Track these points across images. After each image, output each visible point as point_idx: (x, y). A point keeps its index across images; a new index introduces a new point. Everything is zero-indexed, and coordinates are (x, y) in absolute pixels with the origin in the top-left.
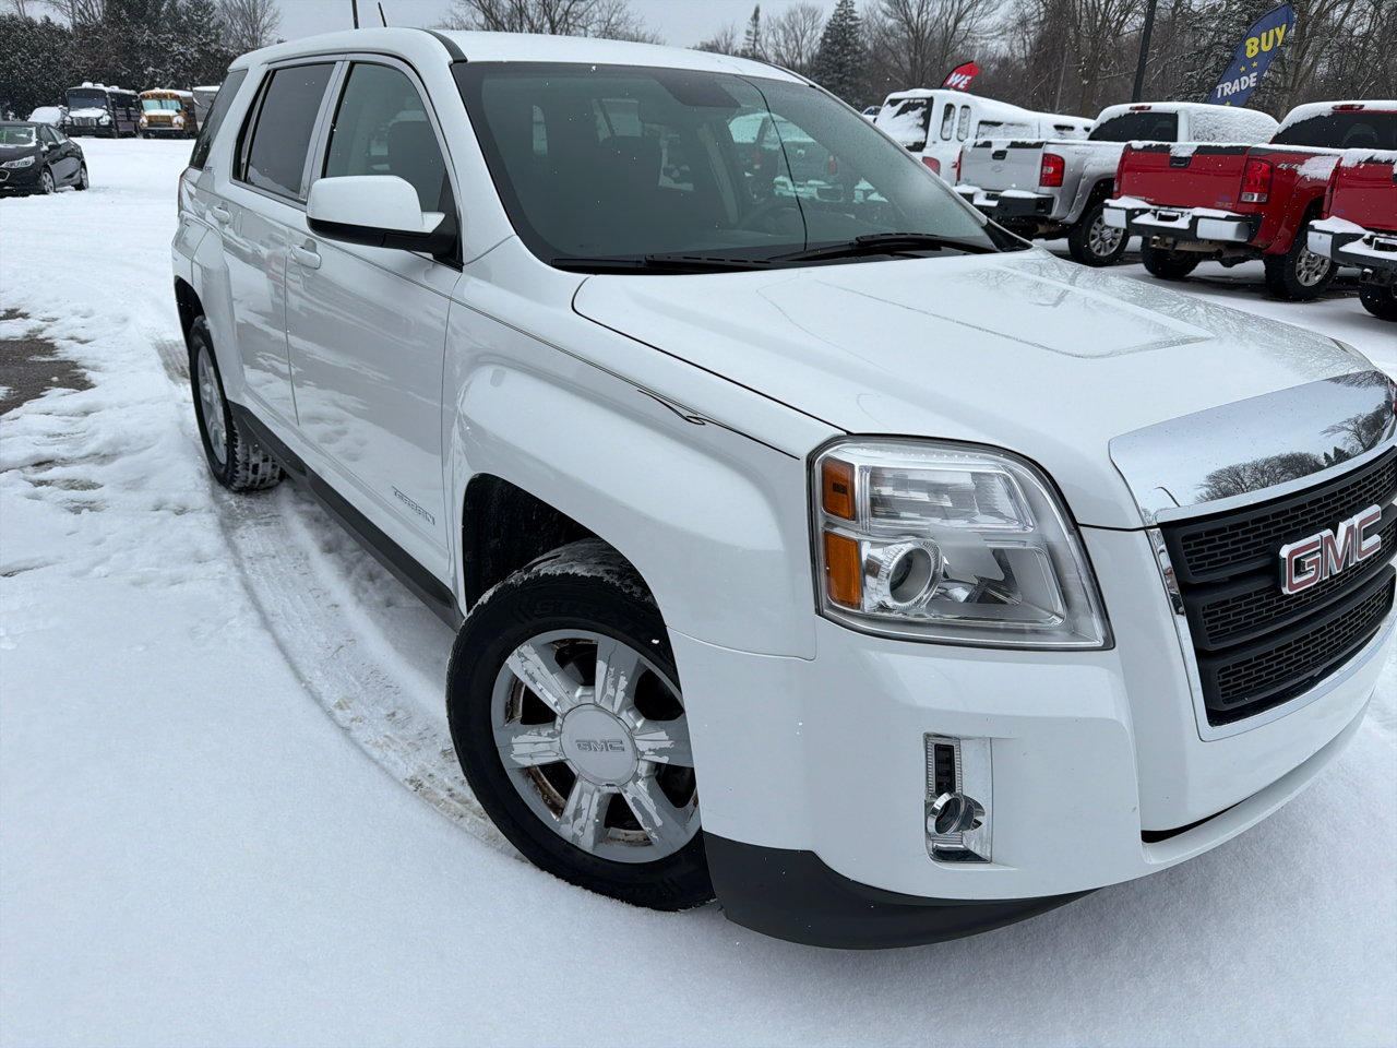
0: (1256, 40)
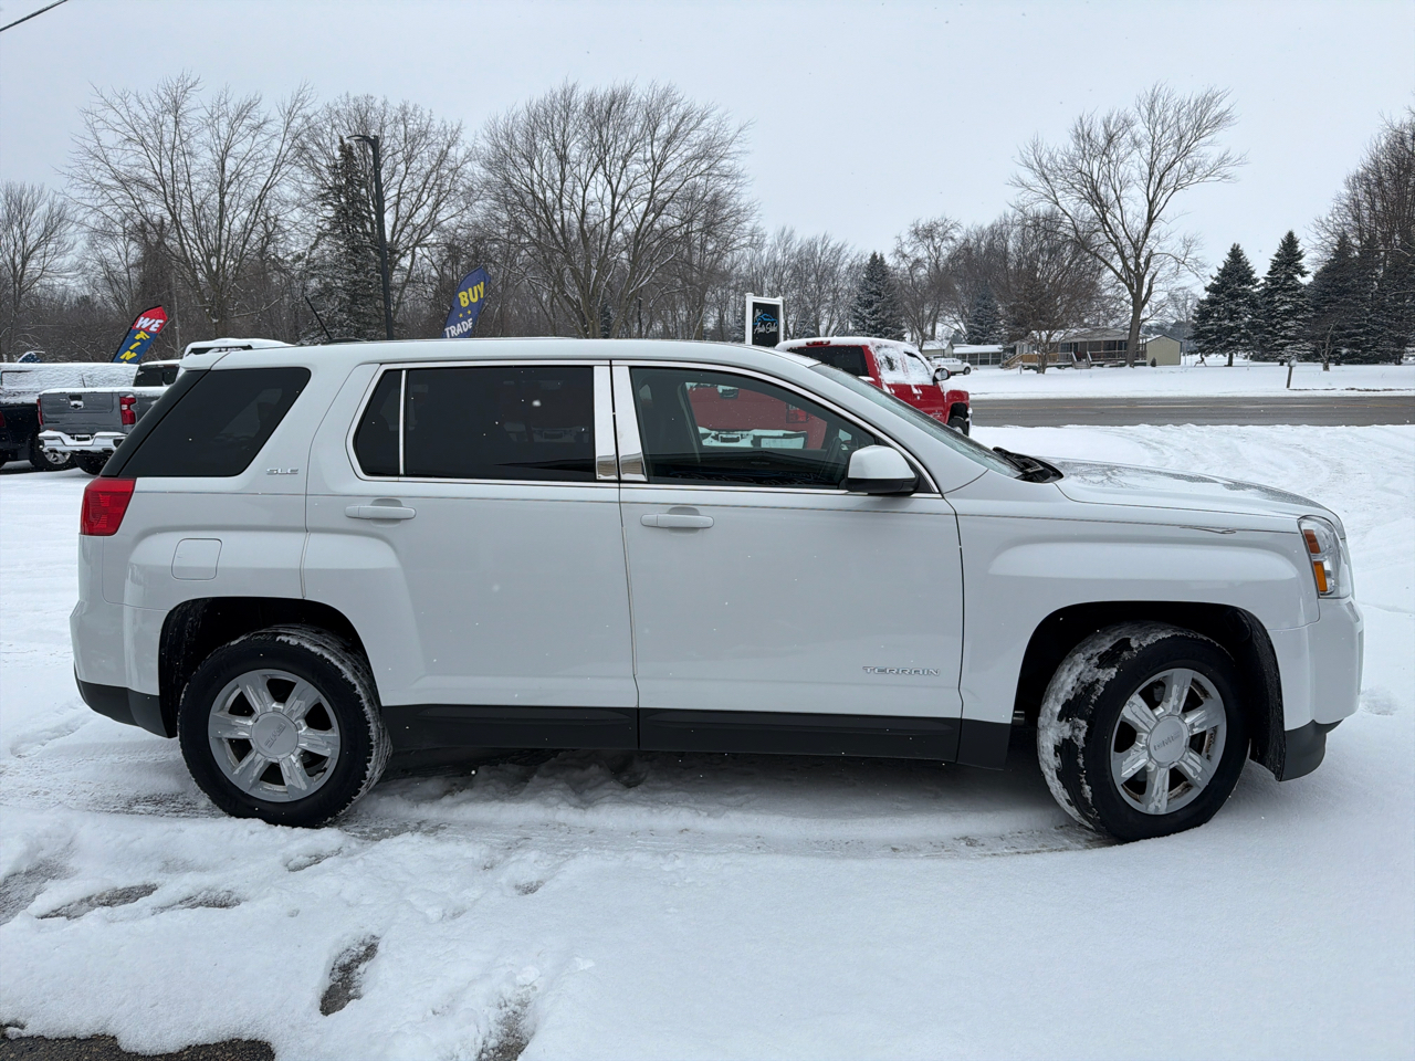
0: (464, 293)
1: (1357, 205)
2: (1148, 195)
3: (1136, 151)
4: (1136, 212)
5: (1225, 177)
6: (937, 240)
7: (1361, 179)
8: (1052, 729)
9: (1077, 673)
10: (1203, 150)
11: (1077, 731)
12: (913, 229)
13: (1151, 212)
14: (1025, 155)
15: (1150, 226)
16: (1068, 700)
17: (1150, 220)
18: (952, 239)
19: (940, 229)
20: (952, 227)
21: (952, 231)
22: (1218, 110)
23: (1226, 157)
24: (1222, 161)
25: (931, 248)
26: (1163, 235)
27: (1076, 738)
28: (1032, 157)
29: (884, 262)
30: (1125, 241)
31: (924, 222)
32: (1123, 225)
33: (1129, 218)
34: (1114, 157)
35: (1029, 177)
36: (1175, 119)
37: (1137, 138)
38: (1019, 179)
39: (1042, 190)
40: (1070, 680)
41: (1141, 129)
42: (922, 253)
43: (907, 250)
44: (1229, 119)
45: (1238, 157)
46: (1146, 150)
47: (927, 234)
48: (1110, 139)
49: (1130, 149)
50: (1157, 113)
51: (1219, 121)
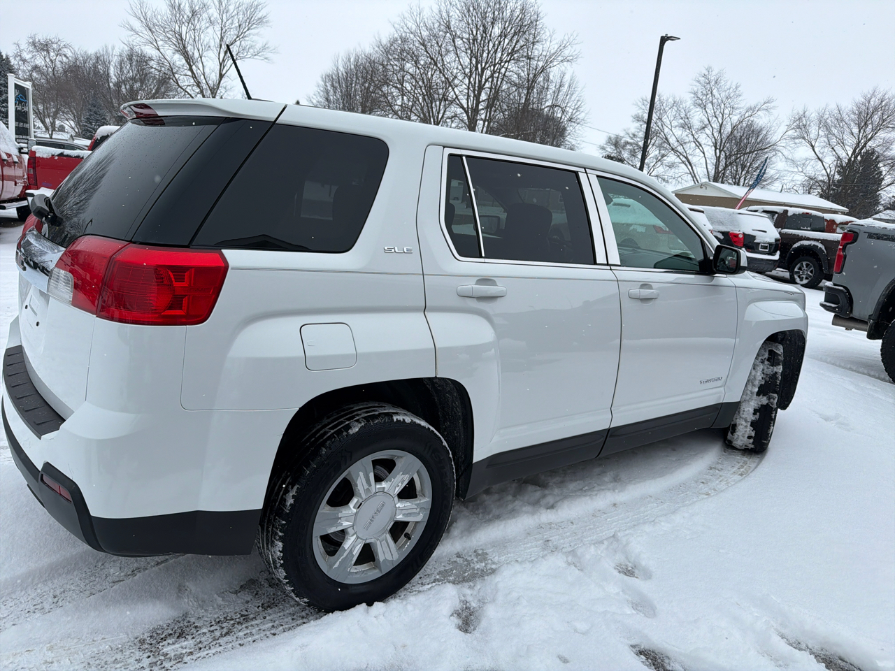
1: (327, 92)
2: (219, 59)
3: (212, 27)
4: (212, 68)
5: (266, 58)
6: (52, 54)
7: (329, 78)
8: (753, 401)
9: (761, 370)
10: (255, 38)
11: (772, 400)
12: (31, 40)
13: (220, 70)
14: (134, 8)
15: (221, 79)
16: (761, 385)
17: (221, 76)
18: (65, 56)
19: (55, 46)
20: (65, 46)
21: (65, 50)
22: (259, 16)
23: (266, 46)
24: (264, 48)
25: (48, 60)
26: (228, 87)
27: (772, 404)
28: (140, 12)
29: (9, 62)
30: (205, 87)
31: (41, 38)
32: (204, 75)
33: (207, 71)
34: (198, 27)
35: (137, 25)
36: (236, 12)
37: (212, 19)
38: (129, 24)
39: (148, 38)
40: (759, 374)
41: (214, 12)
42: (39, 61)
43: (27, 56)
44: (267, 22)
45: (273, 48)
46: (218, 28)
47: (44, 47)
48: (194, 13)
49: (208, 25)
50: (224, 6)
51: (261, 21)
